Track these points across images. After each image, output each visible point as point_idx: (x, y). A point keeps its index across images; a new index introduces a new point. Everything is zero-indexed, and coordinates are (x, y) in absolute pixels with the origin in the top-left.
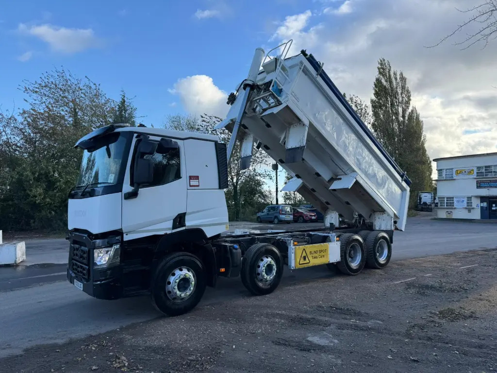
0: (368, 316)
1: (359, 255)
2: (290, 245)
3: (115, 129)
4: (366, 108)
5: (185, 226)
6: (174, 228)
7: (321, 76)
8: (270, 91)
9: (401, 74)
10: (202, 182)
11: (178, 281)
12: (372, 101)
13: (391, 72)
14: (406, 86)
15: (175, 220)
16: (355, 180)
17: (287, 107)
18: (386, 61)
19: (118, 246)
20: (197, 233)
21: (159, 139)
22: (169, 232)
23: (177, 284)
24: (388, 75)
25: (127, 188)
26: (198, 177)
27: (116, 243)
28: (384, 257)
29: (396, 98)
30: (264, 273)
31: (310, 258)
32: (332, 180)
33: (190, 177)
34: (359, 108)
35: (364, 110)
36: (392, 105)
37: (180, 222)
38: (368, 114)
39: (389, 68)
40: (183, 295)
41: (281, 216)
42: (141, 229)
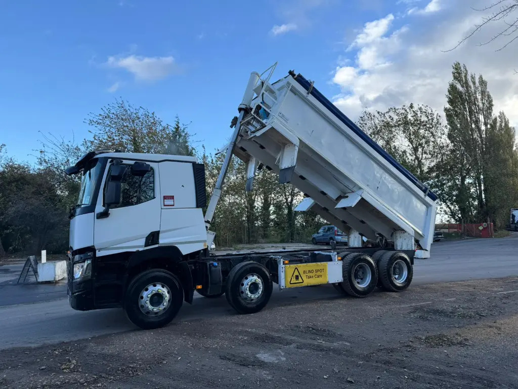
0: (341, 338)
1: (369, 276)
2: (280, 264)
3: (94, 156)
4: (438, 117)
5: (159, 244)
6: (146, 245)
7: (313, 94)
8: (252, 115)
9: (481, 77)
10: (177, 202)
11: (150, 296)
12: (446, 110)
13: (468, 75)
14: (488, 90)
15: (148, 238)
16: (360, 198)
17: (272, 128)
18: (461, 65)
19: (89, 262)
20: (172, 250)
21: (132, 162)
22: (141, 249)
23: (149, 299)
24: (464, 80)
25: (100, 208)
26: (173, 196)
27: (87, 259)
28: (403, 279)
29: (475, 104)
30: (248, 292)
31: (304, 278)
32: (339, 198)
33: (164, 197)
34: (430, 118)
35: (435, 120)
36: (471, 112)
37: (152, 240)
38: (440, 124)
39: (465, 72)
40: (155, 310)
41: (336, 237)
42: (115, 246)
